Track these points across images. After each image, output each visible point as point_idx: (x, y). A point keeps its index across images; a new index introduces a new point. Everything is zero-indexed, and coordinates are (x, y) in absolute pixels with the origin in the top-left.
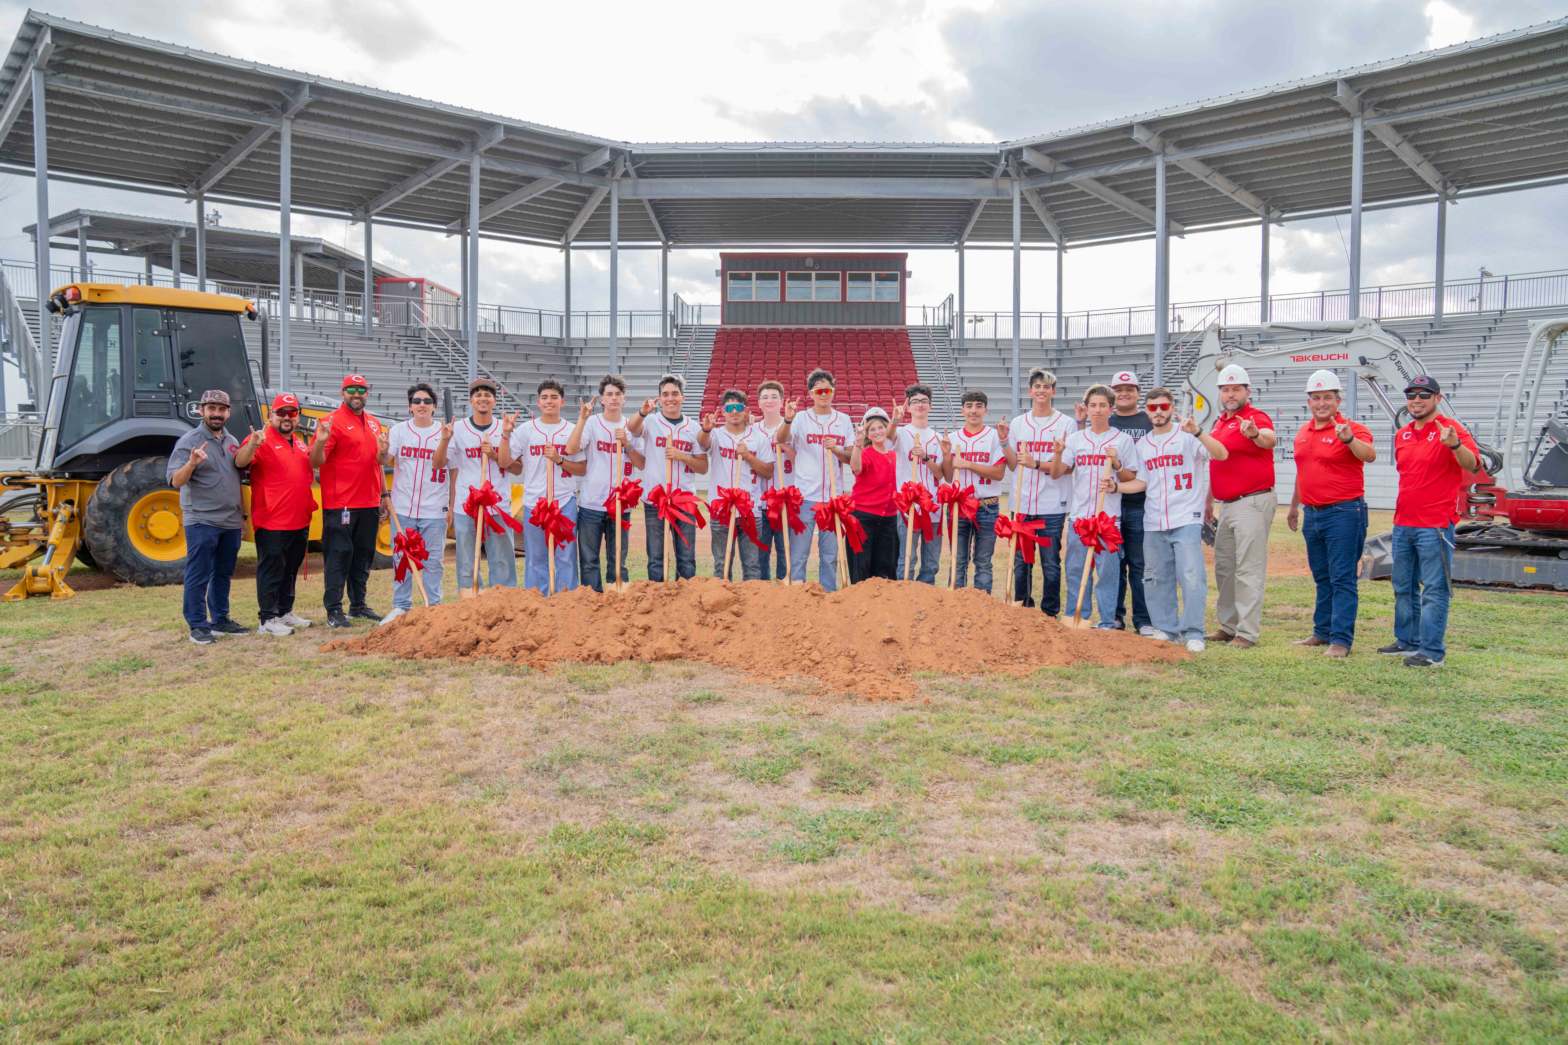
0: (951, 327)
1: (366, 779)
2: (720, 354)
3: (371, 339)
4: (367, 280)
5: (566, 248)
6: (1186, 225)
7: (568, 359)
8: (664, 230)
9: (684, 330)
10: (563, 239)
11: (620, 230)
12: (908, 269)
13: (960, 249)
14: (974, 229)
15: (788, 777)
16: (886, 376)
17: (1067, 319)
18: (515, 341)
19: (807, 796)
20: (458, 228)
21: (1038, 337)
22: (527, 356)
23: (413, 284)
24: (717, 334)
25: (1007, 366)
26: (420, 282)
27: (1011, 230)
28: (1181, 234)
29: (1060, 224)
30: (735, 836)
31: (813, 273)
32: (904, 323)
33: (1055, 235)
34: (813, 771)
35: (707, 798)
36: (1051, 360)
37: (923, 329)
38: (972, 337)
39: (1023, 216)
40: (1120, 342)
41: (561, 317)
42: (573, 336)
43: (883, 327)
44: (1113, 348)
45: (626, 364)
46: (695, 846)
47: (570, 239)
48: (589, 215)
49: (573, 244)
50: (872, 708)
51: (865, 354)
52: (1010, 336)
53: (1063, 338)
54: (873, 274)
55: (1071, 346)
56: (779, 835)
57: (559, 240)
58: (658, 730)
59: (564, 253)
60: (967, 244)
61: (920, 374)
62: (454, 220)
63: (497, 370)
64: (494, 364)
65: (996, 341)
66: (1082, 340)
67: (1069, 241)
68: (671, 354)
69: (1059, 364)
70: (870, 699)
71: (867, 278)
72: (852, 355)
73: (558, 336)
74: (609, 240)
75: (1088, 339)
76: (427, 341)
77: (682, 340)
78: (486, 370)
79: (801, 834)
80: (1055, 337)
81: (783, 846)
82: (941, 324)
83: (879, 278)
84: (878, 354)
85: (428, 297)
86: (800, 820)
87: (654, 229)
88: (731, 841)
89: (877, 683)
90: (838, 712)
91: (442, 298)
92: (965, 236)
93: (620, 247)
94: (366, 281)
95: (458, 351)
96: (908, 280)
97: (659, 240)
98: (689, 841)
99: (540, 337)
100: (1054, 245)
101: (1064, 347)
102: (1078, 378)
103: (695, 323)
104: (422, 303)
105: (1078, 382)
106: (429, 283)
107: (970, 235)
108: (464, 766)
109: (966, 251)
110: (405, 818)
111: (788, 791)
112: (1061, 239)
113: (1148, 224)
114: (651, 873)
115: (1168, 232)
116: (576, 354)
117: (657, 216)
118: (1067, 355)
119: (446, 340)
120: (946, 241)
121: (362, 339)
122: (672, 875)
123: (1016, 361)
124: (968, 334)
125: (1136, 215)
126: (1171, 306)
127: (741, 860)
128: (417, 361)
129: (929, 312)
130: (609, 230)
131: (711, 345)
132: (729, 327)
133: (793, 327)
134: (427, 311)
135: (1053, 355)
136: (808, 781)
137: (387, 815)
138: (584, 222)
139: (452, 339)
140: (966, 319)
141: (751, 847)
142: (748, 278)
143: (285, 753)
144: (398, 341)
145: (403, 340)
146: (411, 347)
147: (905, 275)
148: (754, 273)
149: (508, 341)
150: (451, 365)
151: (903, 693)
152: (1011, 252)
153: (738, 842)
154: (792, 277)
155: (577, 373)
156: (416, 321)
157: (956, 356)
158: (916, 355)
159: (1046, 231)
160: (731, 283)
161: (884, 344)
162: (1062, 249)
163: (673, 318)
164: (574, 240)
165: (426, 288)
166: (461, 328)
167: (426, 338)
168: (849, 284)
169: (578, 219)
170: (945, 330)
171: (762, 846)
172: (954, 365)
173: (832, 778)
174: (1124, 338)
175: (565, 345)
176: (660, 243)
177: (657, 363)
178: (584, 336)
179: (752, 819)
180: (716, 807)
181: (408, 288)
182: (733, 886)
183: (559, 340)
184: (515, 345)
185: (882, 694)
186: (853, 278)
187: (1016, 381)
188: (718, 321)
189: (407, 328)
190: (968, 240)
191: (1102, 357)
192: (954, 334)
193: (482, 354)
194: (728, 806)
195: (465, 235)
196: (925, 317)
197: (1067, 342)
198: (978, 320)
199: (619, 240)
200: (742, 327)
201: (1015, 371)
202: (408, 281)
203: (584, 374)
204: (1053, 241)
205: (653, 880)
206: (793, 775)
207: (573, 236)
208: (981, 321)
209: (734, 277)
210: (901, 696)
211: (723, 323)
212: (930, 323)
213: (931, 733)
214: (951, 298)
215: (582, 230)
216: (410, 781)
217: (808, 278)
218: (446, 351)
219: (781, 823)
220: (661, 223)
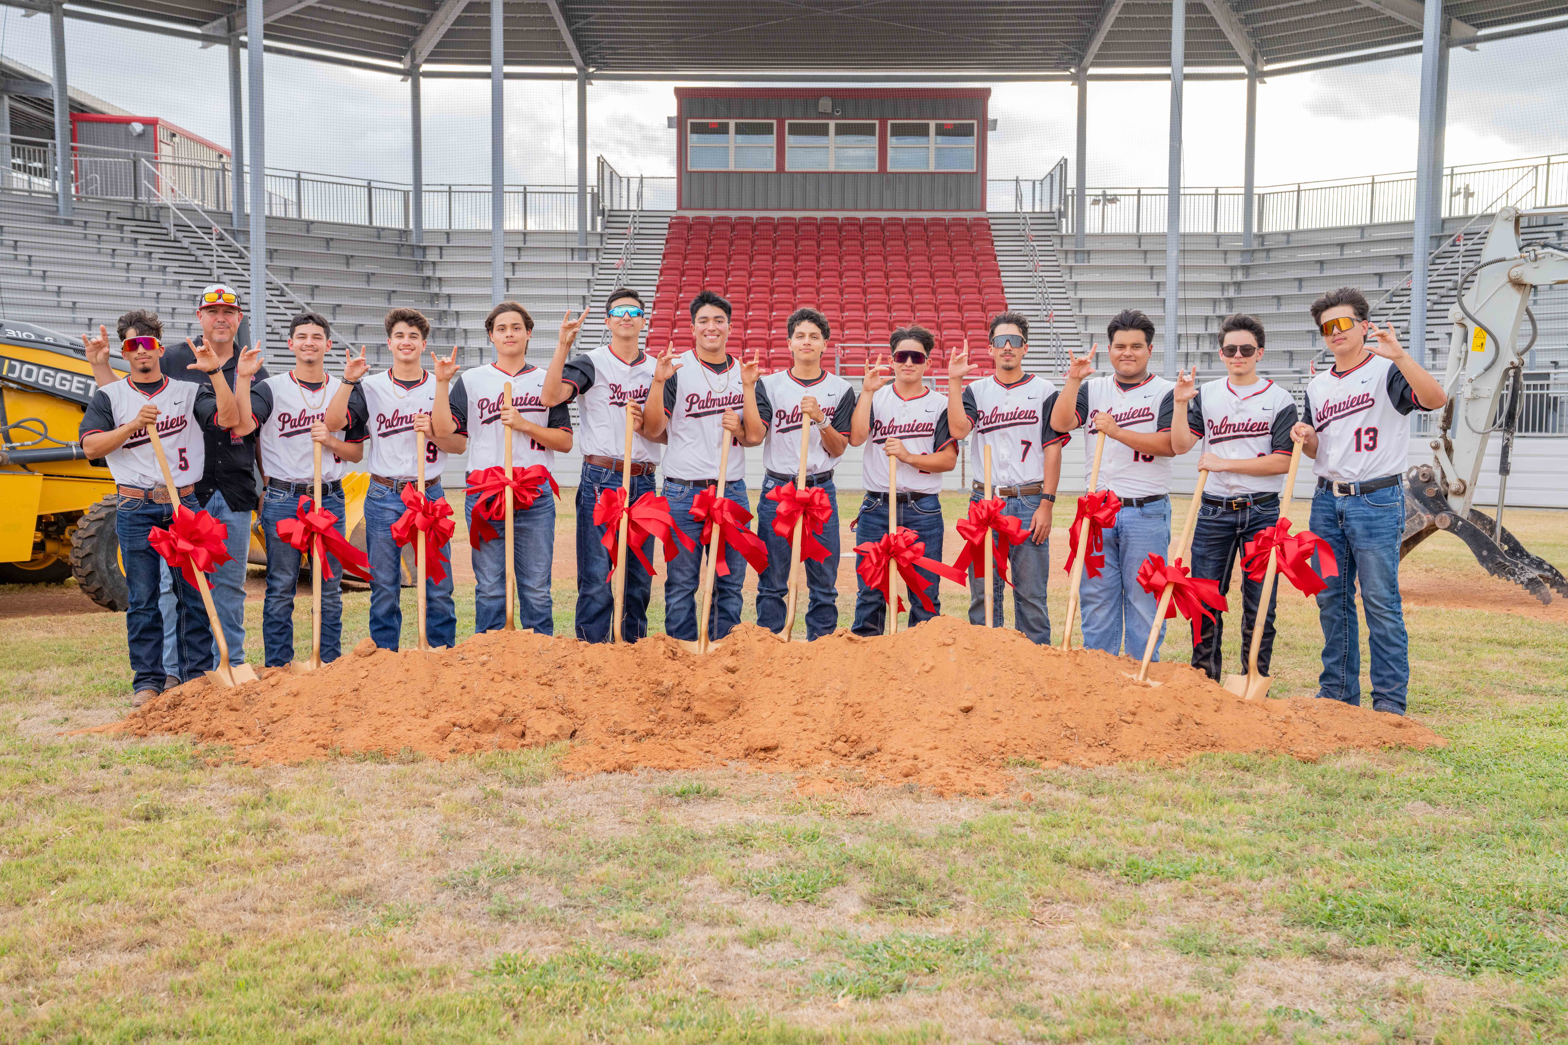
0: (1062, 214)
1: (194, 905)
2: (675, 260)
3: (69, 223)
4: (59, 119)
5: (413, 74)
6: (1480, 26)
7: (420, 265)
8: (581, 46)
9: (611, 217)
10: (407, 58)
11: (506, 45)
12: (991, 116)
13: (1080, 80)
14: (1104, 46)
15: (827, 895)
16: (952, 297)
17: (1262, 197)
18: (328, 234)
19: (857, 919)
20: (222, 33)
21: (1210, 230)
22: (348, 259)
23: (138, 127)
24: (671, 226)
25: (1156, 279)
26: (151, 123)
27: (1168, 46)
28: (1470, 42)
29: (1253, 34)
30: (759, 966)
31: (832, 124)
32: (983, 208)
33: (1244, 54)
34: (861, 887)
35: (713, 922)
36: (1233, 268)
37: (1015, 216)
38: (1097, 230)
39: (1188, 21)
40: (1355, 236)
41: (406, 193)
42: (426, 226)
43: (947, 215)
44: (1342, 245)
45: (518, 275)
46: (702, 979)
47: (419, 60)
48: (453, 18)
49: (425, 67)
50: (944, 807)
51: (917, 261)
52: (1162, 227)
53: (1255, 230)
54: (932, 124)
55: (1268, 244)
56: (821, 964)
57: (400, 60)
58: (631, 835)
59: (409, 83)
60: (1092, 71)
61: (1009, 294)
62: (214, 18)
63: (297, 281)
64: (293, 271)
65: (1139, 237)
66: (1288, 234)
67: (1268, 62)
68: (592, 260)
69: (1247, 275)
70: (941, 794)
71: (923, 131)
72: (895, 262)
73: (402, 226)
74: (488, 62)
75: (1298, 232)
76: (172, 229)
77: (612, 236)
78: (279, 281)
79: (851, 963)
80: (1240, 229)
81: (828, 978)
82: (1046, 209)
83: (942, 131)
84: (940, 261)
85: (165, 150)
86: (850, 947)
87: (562, 45)
88: (753, 972)
89: (952, 772)
90: (894, 812)
91: (189, 153)
92: (1089, 58)
93: (508, 76)
94: (57, 120)
95: (228, 248)
96: (990, 134)
97: (571, 64)
98: (693, 974)
99: (370, 226)
100: (1242, 69)
101: (1255, 245)
102: (1278, 298)
103: (633, 207)
104: (155, 160)
105: (1279, 305)
106: (167, 126)
107: (1097, 56)
108: (347, 884)
109: (1089, 84)
110: (273, 952)
111: (829, 913)
112: (1254, 59)
113: (1410, 28)
114: (646, 1010)
115: (1447, 40)
116: (433, 256)
117: (569, 24)
118: (1260, 259)
119: (207, 230)
120: (1056, 67)
121: (54, 222)
122: (679, 1012)
123: (1172, 270)
124: (1092, 225)
125: (1389, 13)
126: (1447, 172)
127: (770, 996)
128: (156, 263)
129: (1026, 188)
130: (488, 45)
131: (660, 245)
132: (690, 214)
133: (798, 215)
134: (166, 175)
135: (1235, 260)
136: (856, 899)
137: (242, 950)
138: (443, 30)
139: (217, 228)
140: (1088, 200)
141: (782, 980)
142: (723, 130)
143: (54, 873)
144: (121, 228)
145: (129, 226)
146: (143, 239)
147: (985, 125)
148: (732, 123)
149: (316, 232)
150: (216, 272)
151: (991, 787)
152: (1167, 85)
153: (765, 973)
154: (796, 130)
155: (435, 289)
156: (149, 193)
157: (1071, 262)
158: (1002, 261)
159: (1229, 46)
160: (693, 139)
161: (950, 245)
162: (1255, 76)
163: (597, 198)
164: (427, 61)
165: (162, 134)
166: (230, 208)
167: (169, 224)
168: (892, 141)
169: (434, 24)
170: (1052, 219)
171: (799, 978)
172: (1066, 278)
173: (893, 894)
174: (1362, 228)
175: (413, 241)
176: (573, 70)
177: (573, 275)
178: (445, 227)
179: (780, 947)
180: (727, 933)
181: (128, 134)
182: (763, 1024)
183: (403, 233)
184: (328, 241)
185: (958, 787)
186: (899, 131)
187: (1171, 304)
188: (670, 204)
189: (134, 205)
190: (1093, 65)
191: (1322, 263)
192: (1067, 226)
193: (271, 253)
194: (745, 931)
195: (236, 46)
196: (1019, 198)
197: (1262, 237)
198: (1108, 199)
199: (506, 63)
200: (712, 214)
201: (1171, 286)
202: (127, 121)
203: (446, 290)
204: (1241, 63)
205: (649, 1019)
206: (834, 892)
207: (425, 54)
208: (1114, 200)
209: (698, 129)
210: (987, 790)
211: (680, 207)
212: (1027, 208)
213: (1032, 837)
214: (1063, 165)
215: (440, 44)
216: (266, 904)
217: (823, 131)
218: (206, 247)
219: (823, 951)
220: (576, 36)
